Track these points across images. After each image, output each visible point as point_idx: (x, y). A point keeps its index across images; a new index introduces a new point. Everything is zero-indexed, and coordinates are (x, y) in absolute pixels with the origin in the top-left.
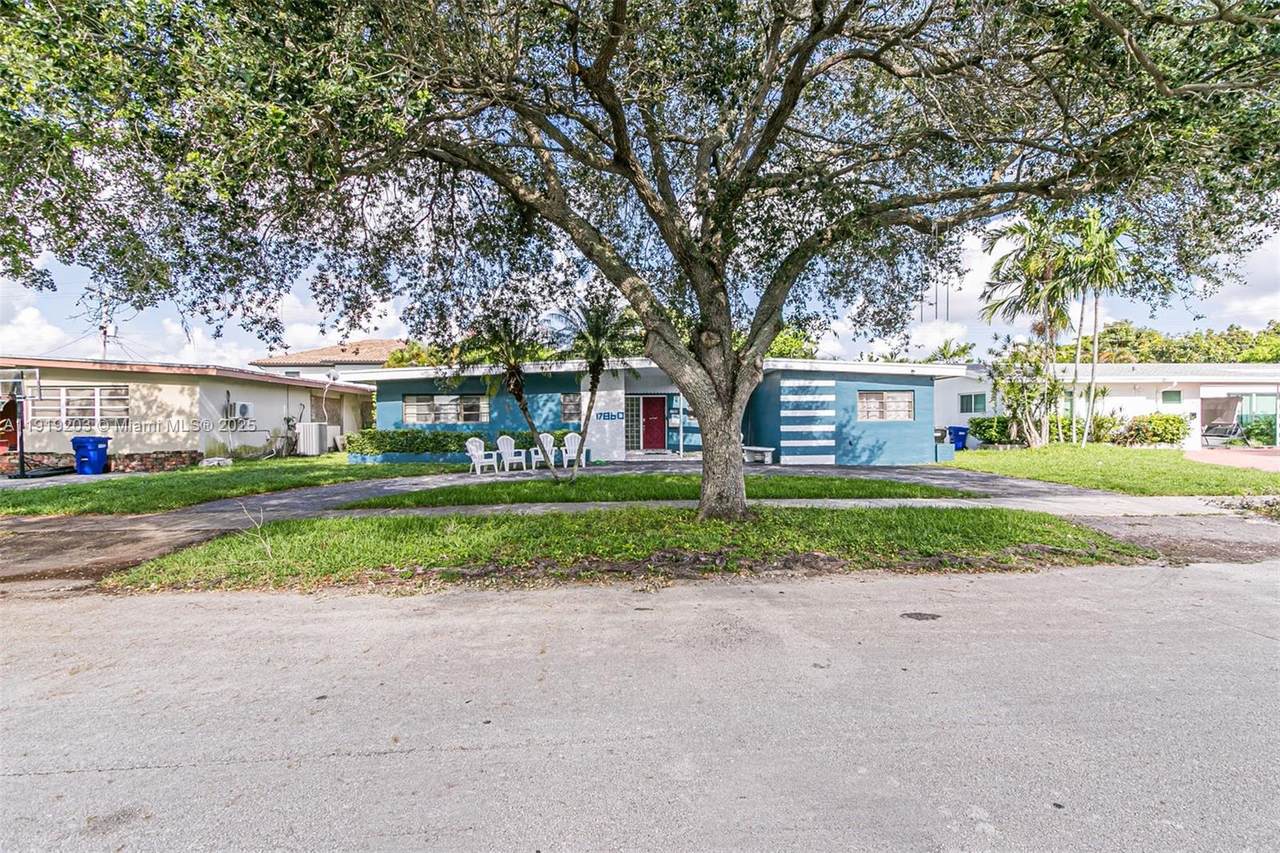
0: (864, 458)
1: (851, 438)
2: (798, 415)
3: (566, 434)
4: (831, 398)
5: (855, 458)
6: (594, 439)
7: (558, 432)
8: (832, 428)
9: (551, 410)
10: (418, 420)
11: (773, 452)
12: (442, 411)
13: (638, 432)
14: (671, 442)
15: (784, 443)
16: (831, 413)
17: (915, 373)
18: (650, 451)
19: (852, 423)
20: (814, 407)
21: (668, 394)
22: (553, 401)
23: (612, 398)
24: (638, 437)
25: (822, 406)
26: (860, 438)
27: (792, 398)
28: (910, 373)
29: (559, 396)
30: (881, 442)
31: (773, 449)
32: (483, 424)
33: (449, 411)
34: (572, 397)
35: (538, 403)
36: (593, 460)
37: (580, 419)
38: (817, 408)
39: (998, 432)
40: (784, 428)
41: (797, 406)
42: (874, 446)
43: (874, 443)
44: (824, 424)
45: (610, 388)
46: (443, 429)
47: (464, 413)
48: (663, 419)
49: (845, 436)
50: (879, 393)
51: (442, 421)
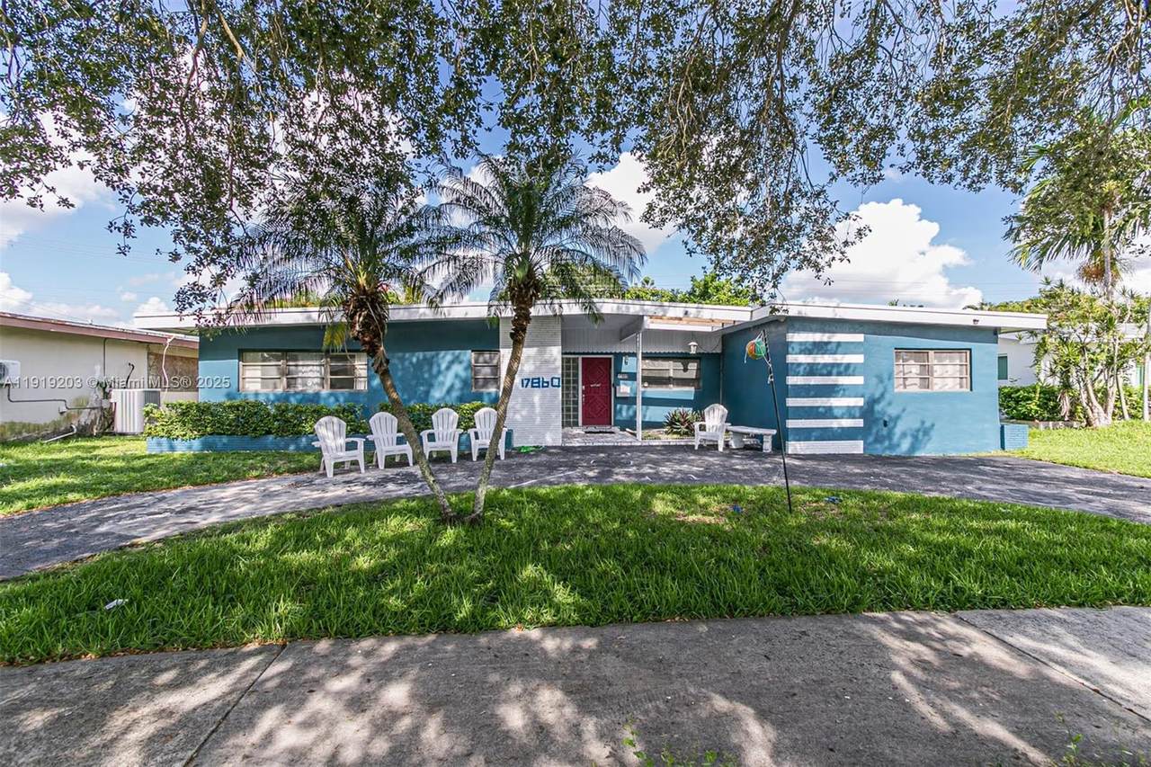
0: (905, 446)
1: (886, 419)
2: (812, 383)
3: (478, 408)
4: (858, 359)
5: (891, 447)
6: (518, 417)
7: (467, 406)
8: (860, 402)
9: (457, 376)
10: (263, 387)
11: (773, 437)
12: (300, 375)
13: (576, 403)
14: (618, 418)
15: (791, 424)
16: (858, 380)
17: (979, 324)
18: (591, 429)
19: (887, 396)
20: (835, 371)
21: (615, 354)
22: (461, 363)
23: (543, 358)
24: (576, 410)
25: (847, 370)
26: (898, 417)
27: (803, 359)
28: (972, 324)
29: (469, 355)
30: (928, 424)
31: (774, 432)
32: (359, 392)
33: (310, 374)
34: (487, 356)
35: (439, 366)
36: (516, 444)
37: (498, 388)
38: (839, 374)
39: (1039, 406)
40: (792, 402)
41: (812, 370)
42: (918, 431)
43: (918, 425)
44: (849, 397)
45: (542, 344)
46: (300, 401)
47: (329, 377)
48: (609, 386)
49: (877, 416)
50: (922, 352)
51: (300, 388)
